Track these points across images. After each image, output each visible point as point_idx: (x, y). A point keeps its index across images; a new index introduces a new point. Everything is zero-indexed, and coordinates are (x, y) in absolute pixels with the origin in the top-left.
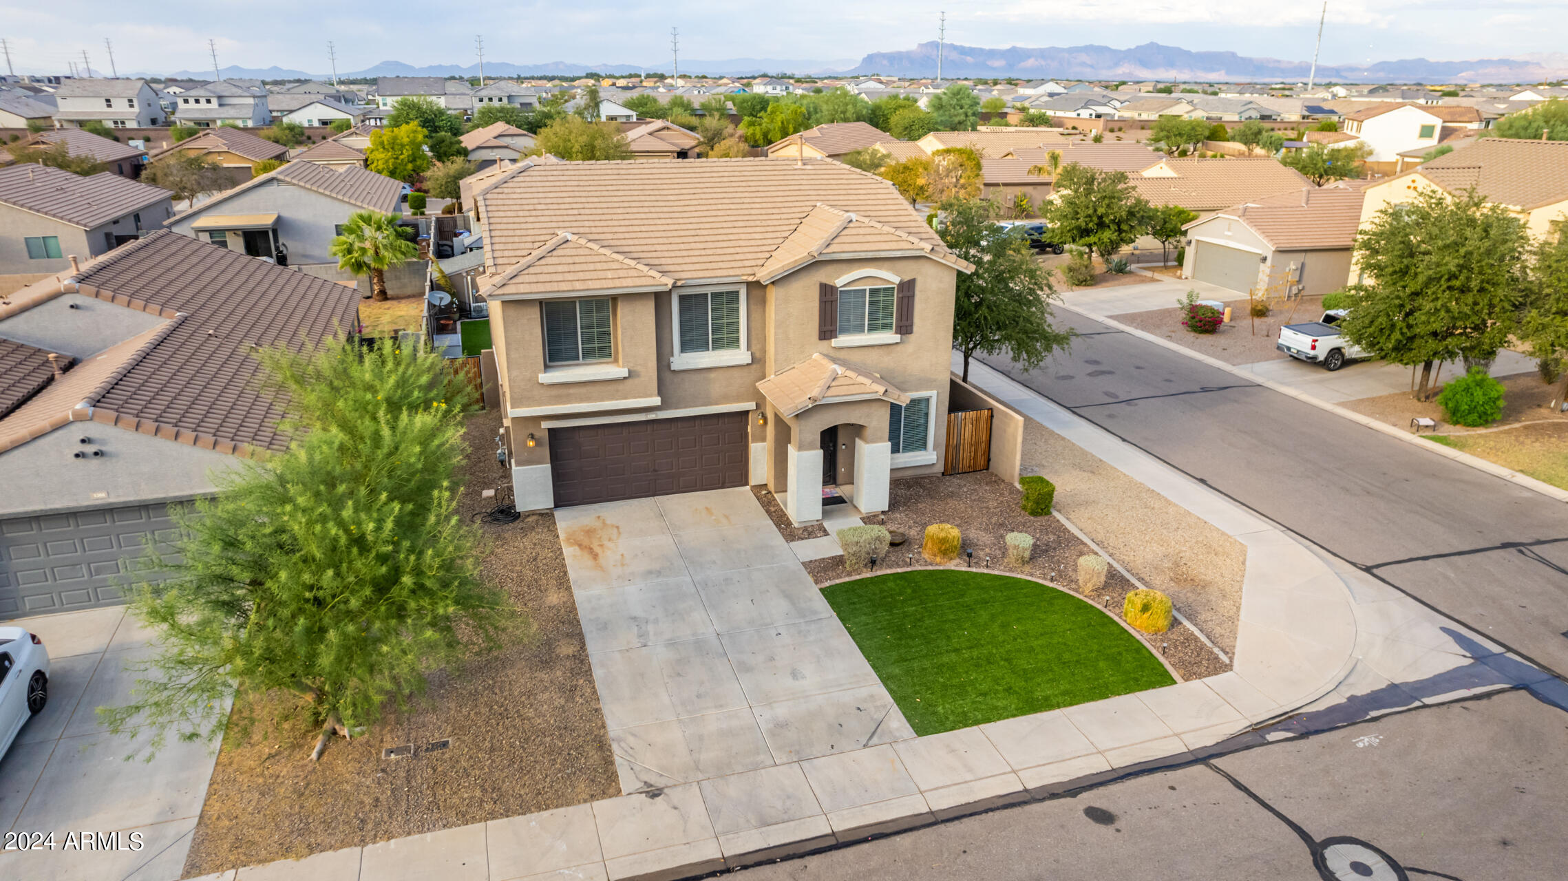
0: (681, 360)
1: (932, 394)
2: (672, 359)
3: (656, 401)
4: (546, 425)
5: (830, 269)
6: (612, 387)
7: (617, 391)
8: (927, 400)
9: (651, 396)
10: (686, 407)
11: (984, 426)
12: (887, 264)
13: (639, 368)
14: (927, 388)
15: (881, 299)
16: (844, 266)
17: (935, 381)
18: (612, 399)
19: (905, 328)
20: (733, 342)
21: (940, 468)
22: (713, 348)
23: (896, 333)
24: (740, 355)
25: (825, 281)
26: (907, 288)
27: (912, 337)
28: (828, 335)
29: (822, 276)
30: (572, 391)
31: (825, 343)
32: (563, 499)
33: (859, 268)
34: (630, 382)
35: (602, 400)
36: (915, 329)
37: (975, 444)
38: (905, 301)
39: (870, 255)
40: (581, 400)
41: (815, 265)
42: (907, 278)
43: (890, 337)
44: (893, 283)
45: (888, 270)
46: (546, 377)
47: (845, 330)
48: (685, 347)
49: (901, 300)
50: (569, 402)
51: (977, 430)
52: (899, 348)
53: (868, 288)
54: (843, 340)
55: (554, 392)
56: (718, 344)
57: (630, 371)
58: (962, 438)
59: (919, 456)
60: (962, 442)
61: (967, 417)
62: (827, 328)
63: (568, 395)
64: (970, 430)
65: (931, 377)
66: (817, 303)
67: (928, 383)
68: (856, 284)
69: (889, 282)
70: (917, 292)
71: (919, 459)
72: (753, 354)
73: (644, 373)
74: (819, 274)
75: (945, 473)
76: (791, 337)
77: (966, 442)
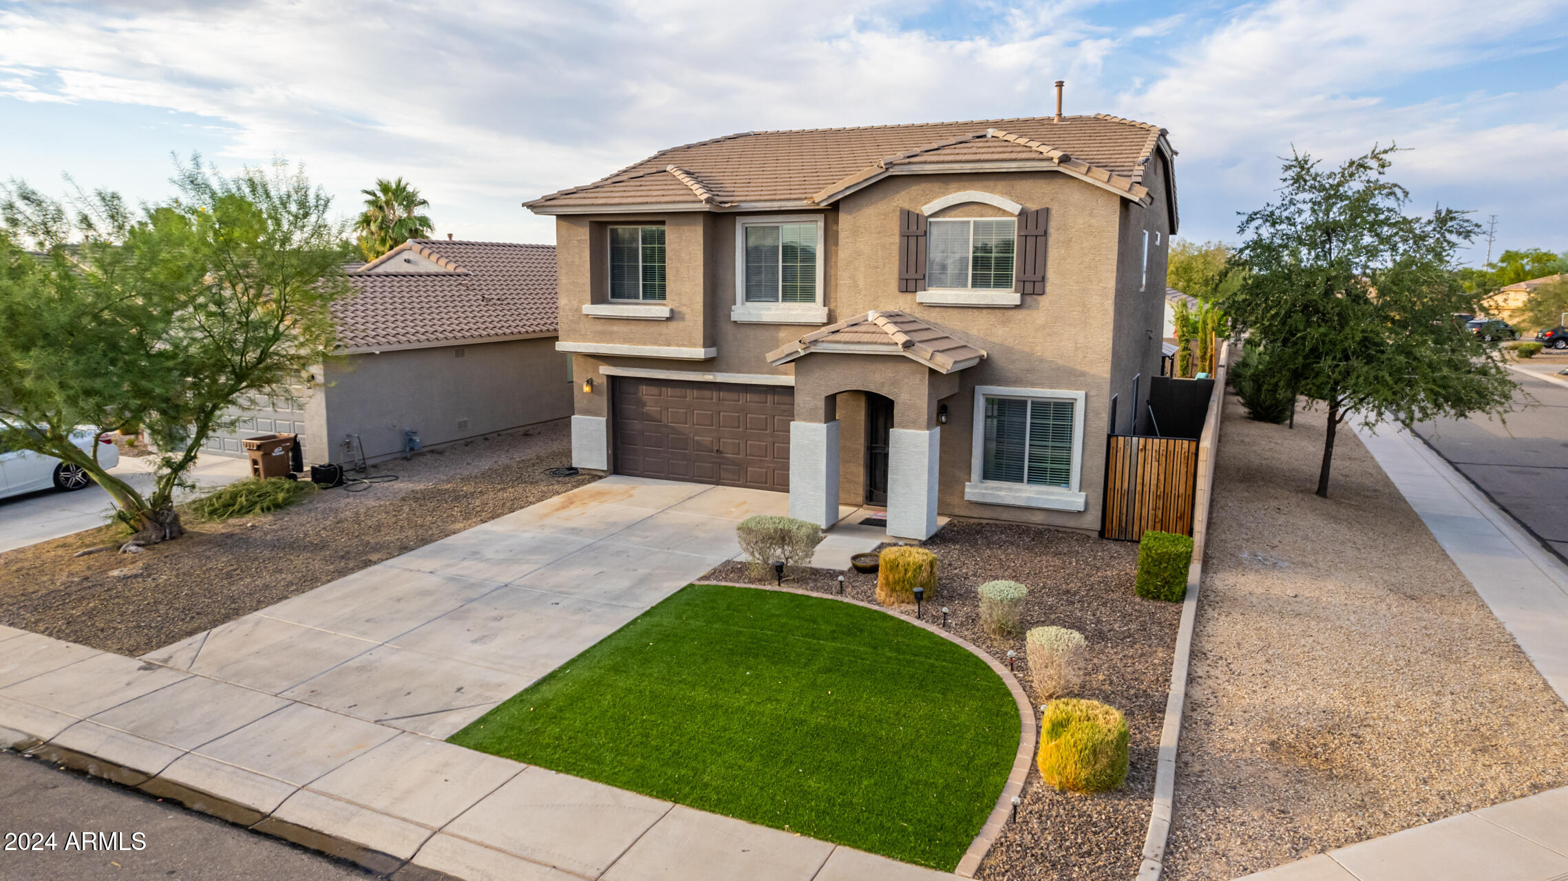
0: (744, 311)
1: (1079, 395)
2: (733, 307)
3: (699, 353)
4: (606, 370)
5: (916, 189)
6: (654, 329)
7: (661, 334)
8: (1069, 406)
9: (693, 345)
10: (749, 372)
11: (1180, 468)
12: (1001, 185)
13: (684, 309)
14: (1069, 386)
15: (994, 237)
16: (935, 186)
17: (1083, 374)
18: (655, 343)
19: (1033, 287)
20: (808, 295)
21: (1092, 521)
22: (784, 300)
23: (1016, 291)
24: (811, 311)
25: (907, 206)
26: (1035, 225)
27: (1044, 301)
28: (912, 284)
29: (903, 199)
30: (616, 328)
31: (909, 296)
33: (959, 190)
34: (673, 325)
36: (1049, 288)
37: (1163, 496)
38: (1031, 241)
39: (967, 168)
40: (626, 340)
41: (887, 183)
42: (1033, 206)
43: (1008, 296)
44: (1012, 215)
45: (1003, 194)
46: (589, 309)
47: (941, 284)
48: (749, 296)
49: (1024, 239)
50: (612, 341)
51: (1168, 474)
52: (1021, 314)
53: (972, 220)
54: (933, 295)
55: (599, 327)
56: (789, 295)
57: (672, 311)
58: (1139, 480)
59: (1052, 494)
60: (1139, 488)
61: (1149, 447)
62: (912, 275)
63: (612, 333)
64: (1155, 471)
65: (1078, 367)
66: (897, 239)
67: (1070, 376)
68: (954, 212)
69: (1004, 212)
70: (1052, 231)
71: (1051, 497)
72: (830, 310)
73: (687, 316)
74: (898, 197)
75: (1102, 534)
76: (861, 284)
77: (1146, 489)
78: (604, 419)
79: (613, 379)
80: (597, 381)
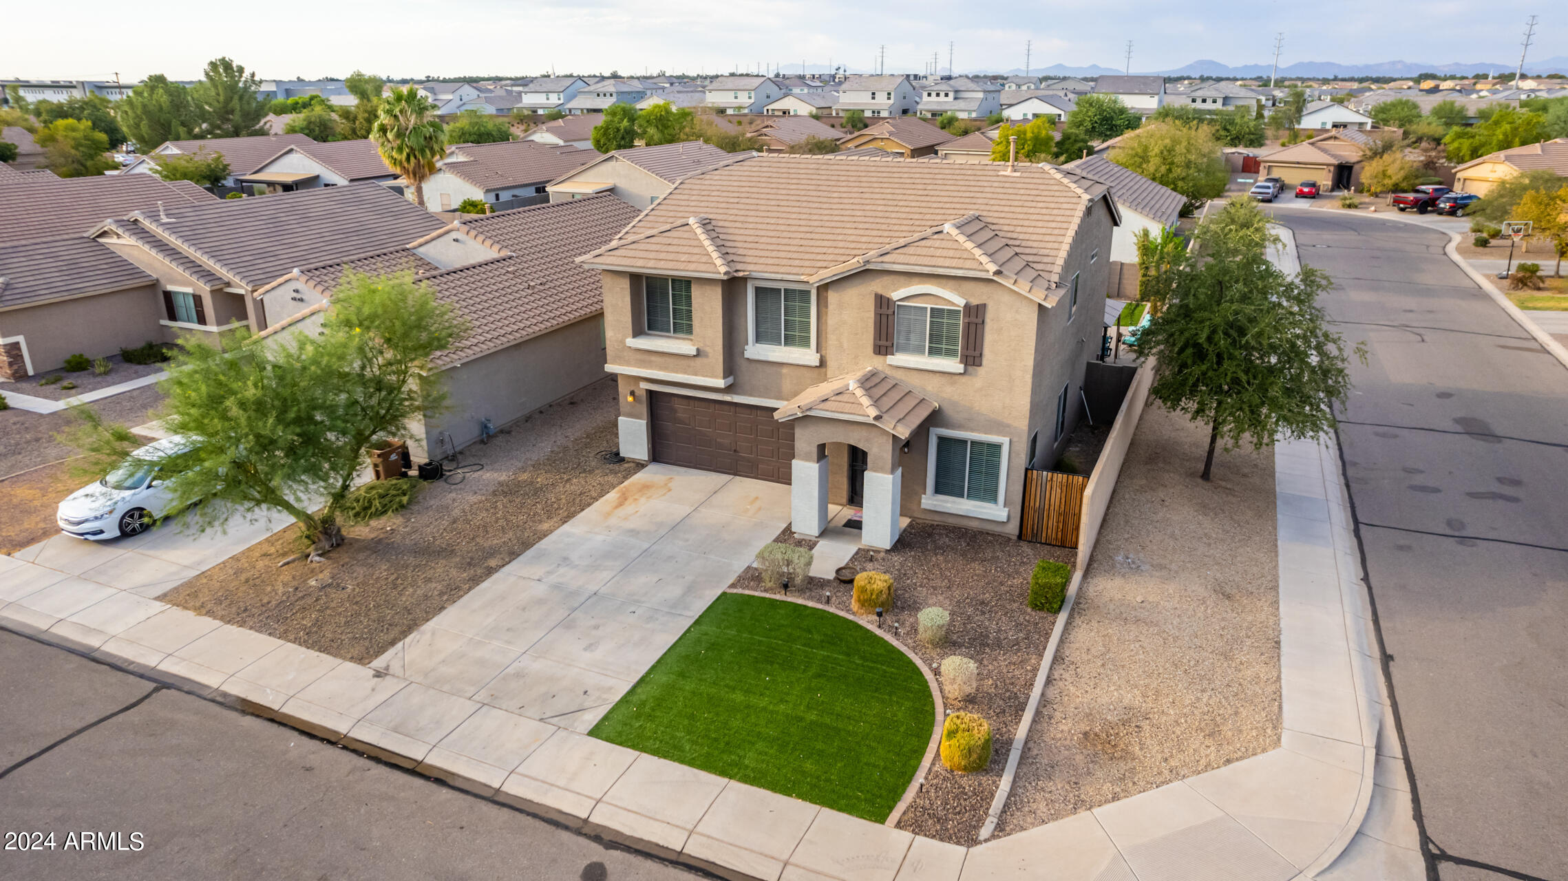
0: (755, 350)
1: (1004, 441)
2: (746, 347)
3: (720, 383)
4: (644, 386)
5: (887, 280)
6: (685, 362)
7: (689, 366)
8: (998, 447)
9: (716, 377)
10: (759, 396)
11: (1077, 495)
12: (951, 283)
13: (708, 349)
14: (999, 433)
15: (945, 321)
16: (902, 279)
17: (1008, 426)
18: (685, 373)
19: (972, 358)
20: (805, 342)
21: (1013, 529)
22: (786, 344)
23: (961, 362)
24: (807, 356)
25: (880, 292)
26: (975, 315)
27: (981, 371)
28: (883, 350)
29: (877, 286)
30: (653, 358)
31: (881, 358)
32: (658, 454)
33: (919, 283)
34: (699, 361)
35: (677, 372)
36: (985, 362)
37: (1063, 514)
38: (973, 328)
39: (926, 270)
40: (662, 368)
41: (864, 273)
42: (975, 303)
43: (952, 365)
44: (958, 306)
45: (952, 291)
46: (631, 342)
47: (905, 349)
48: (759, 338)
49: (968, 326)
50: (651, 368)
51: (1067, 499)
52: (964, 379)
53: (929, 306)
54: (899, 359)
55: (639, 356)
56: (789, 341)
57: (698, 349)
58: (1047, 502)
59: (985, 508)
60: (1047, 507)
61: (1055, 479)
62: (883, 343)
63: (651, 362)
64: (1058, 496)
65: (1005, 421)
66: (872, 314)
67: (999, 427)
68: (915, 300)
69: (953, 304)
70: (988, 320)
71: (985, 511)
72: (821, 356)
73: (710, 355)
74: (873, 283)
75: (1020, 537)
76: (845, 345)
77: (1052, 508)
78: (644, 422)
79: (651, 393)
80: (637, 393)
